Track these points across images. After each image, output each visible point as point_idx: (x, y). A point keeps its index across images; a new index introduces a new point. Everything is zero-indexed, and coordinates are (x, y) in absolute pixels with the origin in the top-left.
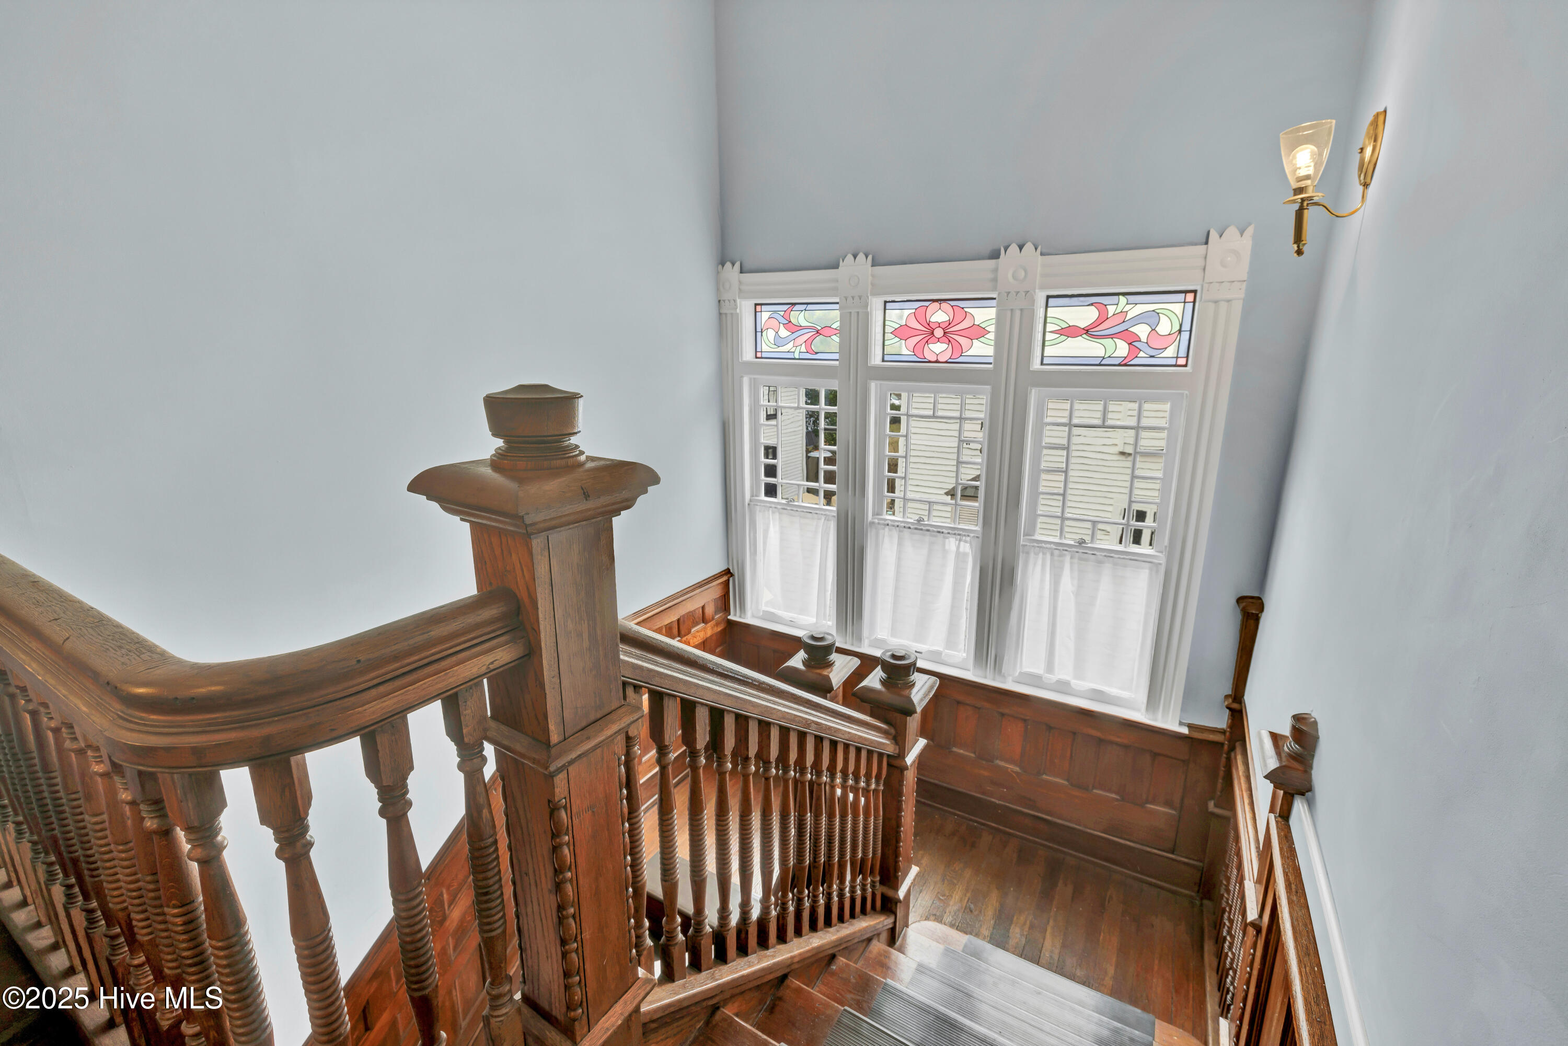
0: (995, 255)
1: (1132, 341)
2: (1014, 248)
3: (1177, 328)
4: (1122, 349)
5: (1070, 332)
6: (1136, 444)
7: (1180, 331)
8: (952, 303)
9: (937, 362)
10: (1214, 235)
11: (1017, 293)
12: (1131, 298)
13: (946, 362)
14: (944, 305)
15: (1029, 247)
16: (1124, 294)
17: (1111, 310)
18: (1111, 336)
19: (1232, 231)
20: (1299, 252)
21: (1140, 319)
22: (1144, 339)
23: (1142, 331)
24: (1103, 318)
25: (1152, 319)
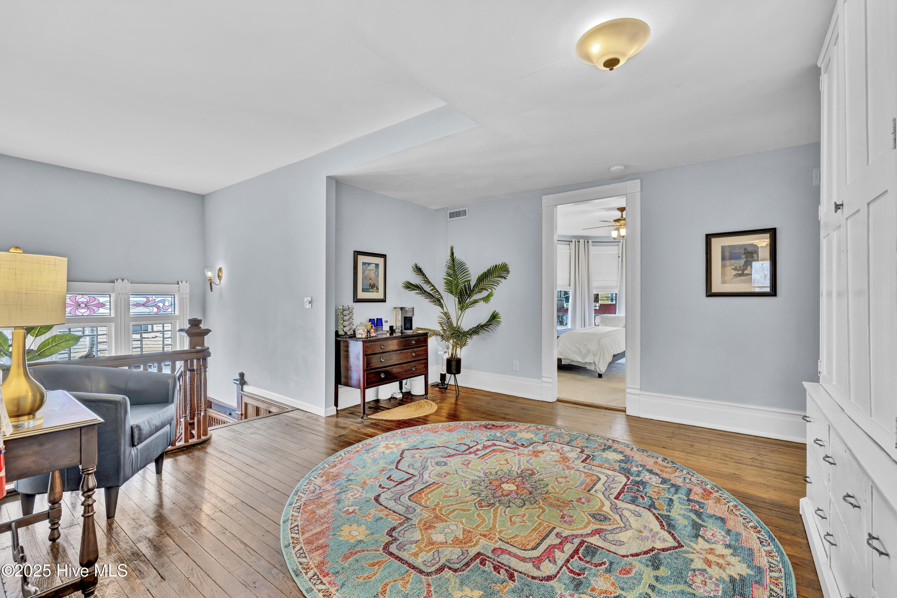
0: (113, 282)
1: (158, 307)
2: (120, 280)
3: (170, 304)
4: (155, 310)
5: (138, 305)
6: (164, 334)
7: (171, 305)
8: (89, 295)
9: (83, 316)
10: (180, 283)
11: (123, 294)
12: (156, 296)
13: (87, 316)
14: (84, 296)
15: (125, 281)
16: (154, 295)
17: (151, 299)
18: (152, 306)
19: (184, 282)
20: (212, 291)
21: (159, 302)
22: (161, 307)
23: (161, 305)
24: (148, 301)
25: (163, 302)
